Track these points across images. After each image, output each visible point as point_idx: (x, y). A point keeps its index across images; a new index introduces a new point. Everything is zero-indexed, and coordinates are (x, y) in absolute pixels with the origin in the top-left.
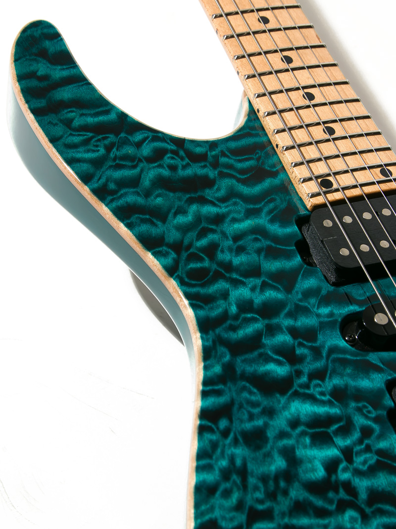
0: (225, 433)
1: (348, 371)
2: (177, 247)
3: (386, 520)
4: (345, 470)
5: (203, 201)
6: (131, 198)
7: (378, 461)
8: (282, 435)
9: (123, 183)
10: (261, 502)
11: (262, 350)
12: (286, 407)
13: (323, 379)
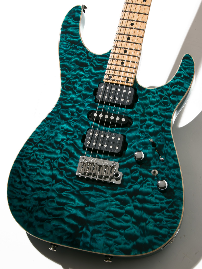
0: (47, 124)
1: (82, 122)
2: (68, 79)
3: (65, 155)
4: (65, 142)
5: (82, 70)
6: (66, 63)
7: (73, 143)
8: (58, 129)
9: (67, 58)
10: (44, 140)
11: (68, 110)
12: (63, 124)
13: (75, 122)
